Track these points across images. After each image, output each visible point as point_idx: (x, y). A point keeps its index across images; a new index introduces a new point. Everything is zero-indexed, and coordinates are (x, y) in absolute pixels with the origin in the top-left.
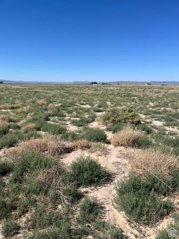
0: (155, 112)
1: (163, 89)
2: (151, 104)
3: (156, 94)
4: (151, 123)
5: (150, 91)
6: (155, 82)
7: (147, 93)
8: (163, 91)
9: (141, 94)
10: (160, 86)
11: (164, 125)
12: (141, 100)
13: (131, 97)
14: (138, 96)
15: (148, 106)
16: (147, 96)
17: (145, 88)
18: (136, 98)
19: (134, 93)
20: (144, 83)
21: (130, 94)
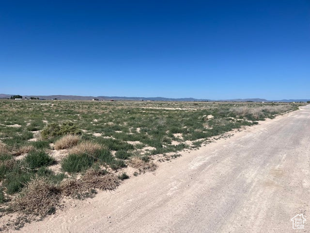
0: (97, 127)
1: (112, 105)
2: (96, 120)
3: (103, 111)
5: (96, 108)
6: (103, 98)
7: (93, 109)
8: (111, 107)
9: (85, 111)
10: (110, 102)
11: (104, 136)
12: (85, 117)
13: (72, 114)
14: (82, 113)
15: (91, 122)
16: (92, 113)
17: (91, 105)
18: (79, 115)
19: (77, 110)
20: (90, 98)
21: (72, 111)
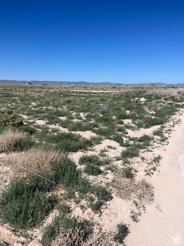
0: (38, 112)
1: (44, 88)
2: (34, 104)
3: (38, 94)
4: (34, 123)
5: (32, 91)
6: (36, 82)
7: (29, 92)
8: (44, 90)
9: (22, 94)
10: (41, 85)
11: (47, 124)
12: (22, 100)
13: (11, 97)
14: (19, 96)
15: (30, 106)
16: (29, 96)
17: (26, 88)
18: (16, 98)
19: (14, 93)
20: (24, 82)
21: (9, 94)
